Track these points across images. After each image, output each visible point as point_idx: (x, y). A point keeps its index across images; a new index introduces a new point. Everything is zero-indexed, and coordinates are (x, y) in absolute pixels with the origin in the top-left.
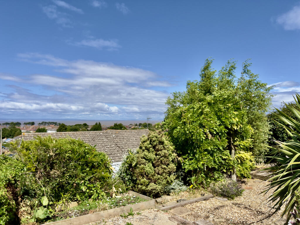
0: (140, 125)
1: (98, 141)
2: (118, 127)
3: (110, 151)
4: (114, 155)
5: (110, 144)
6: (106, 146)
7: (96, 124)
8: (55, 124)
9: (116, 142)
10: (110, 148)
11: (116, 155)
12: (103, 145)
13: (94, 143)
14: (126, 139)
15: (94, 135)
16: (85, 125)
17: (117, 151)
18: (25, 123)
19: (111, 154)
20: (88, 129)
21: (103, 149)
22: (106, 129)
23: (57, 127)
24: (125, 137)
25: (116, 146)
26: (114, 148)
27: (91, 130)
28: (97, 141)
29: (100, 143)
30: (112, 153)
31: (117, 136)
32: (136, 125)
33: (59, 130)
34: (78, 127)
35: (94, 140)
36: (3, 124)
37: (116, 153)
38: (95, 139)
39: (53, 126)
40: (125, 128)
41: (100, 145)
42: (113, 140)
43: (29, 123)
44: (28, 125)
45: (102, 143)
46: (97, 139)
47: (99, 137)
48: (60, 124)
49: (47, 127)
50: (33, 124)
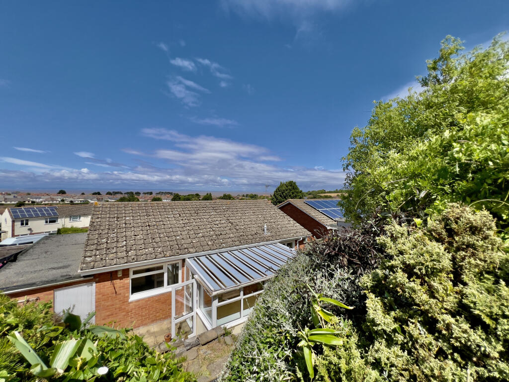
0: (247, 196)
1: (203, 214)
2: (227, 197)
3: (220, 229)
4: (225, 236)
5: (219, 219)
6: (214, 222)
7: (208, 194)
8: (171, 194)
9: (227, 215)
10: (220, 225)
11: (228, 236)
12: (210, 220)
13: (198, 217)
14: (241, 212)
15: (198, 206)
16: (197, 195)
17: (230, 229)
18: (144, 193)
19: (221, 234)
20: (201, 199)
21: (209, 226)
22: (216, 199)
23: (172, 197)
24: (239, 210)
25: (228, 222)
26: (225, 225)
27: (203, 200)
28: (201, 214)
29: (206, 217)
30: (222, 232)
31: (228, 208)
32: (244, 196)
33: (174, 199)
34: (190, 197)
35: (198, 213)
36: (125, 194)
37: (228, 232)
38: (199, 211)
39: (168, 196)
40: (234, 199)
41: (205, 220)
42: (223, 213)
43: (148, 193)
44: (147, 195)
45: (208, 217)
46: (203, 212)
47: (205, 209)
48: (175, 194)
49: (162, 197)
50: (151, 193)
